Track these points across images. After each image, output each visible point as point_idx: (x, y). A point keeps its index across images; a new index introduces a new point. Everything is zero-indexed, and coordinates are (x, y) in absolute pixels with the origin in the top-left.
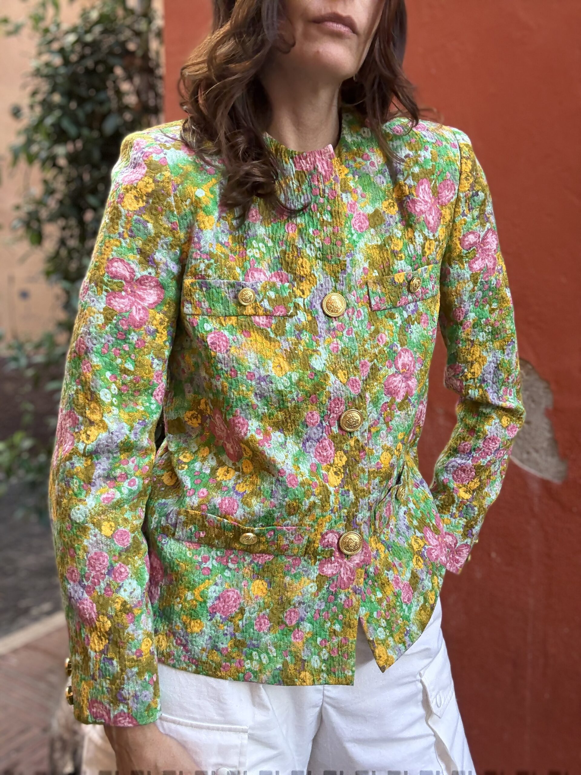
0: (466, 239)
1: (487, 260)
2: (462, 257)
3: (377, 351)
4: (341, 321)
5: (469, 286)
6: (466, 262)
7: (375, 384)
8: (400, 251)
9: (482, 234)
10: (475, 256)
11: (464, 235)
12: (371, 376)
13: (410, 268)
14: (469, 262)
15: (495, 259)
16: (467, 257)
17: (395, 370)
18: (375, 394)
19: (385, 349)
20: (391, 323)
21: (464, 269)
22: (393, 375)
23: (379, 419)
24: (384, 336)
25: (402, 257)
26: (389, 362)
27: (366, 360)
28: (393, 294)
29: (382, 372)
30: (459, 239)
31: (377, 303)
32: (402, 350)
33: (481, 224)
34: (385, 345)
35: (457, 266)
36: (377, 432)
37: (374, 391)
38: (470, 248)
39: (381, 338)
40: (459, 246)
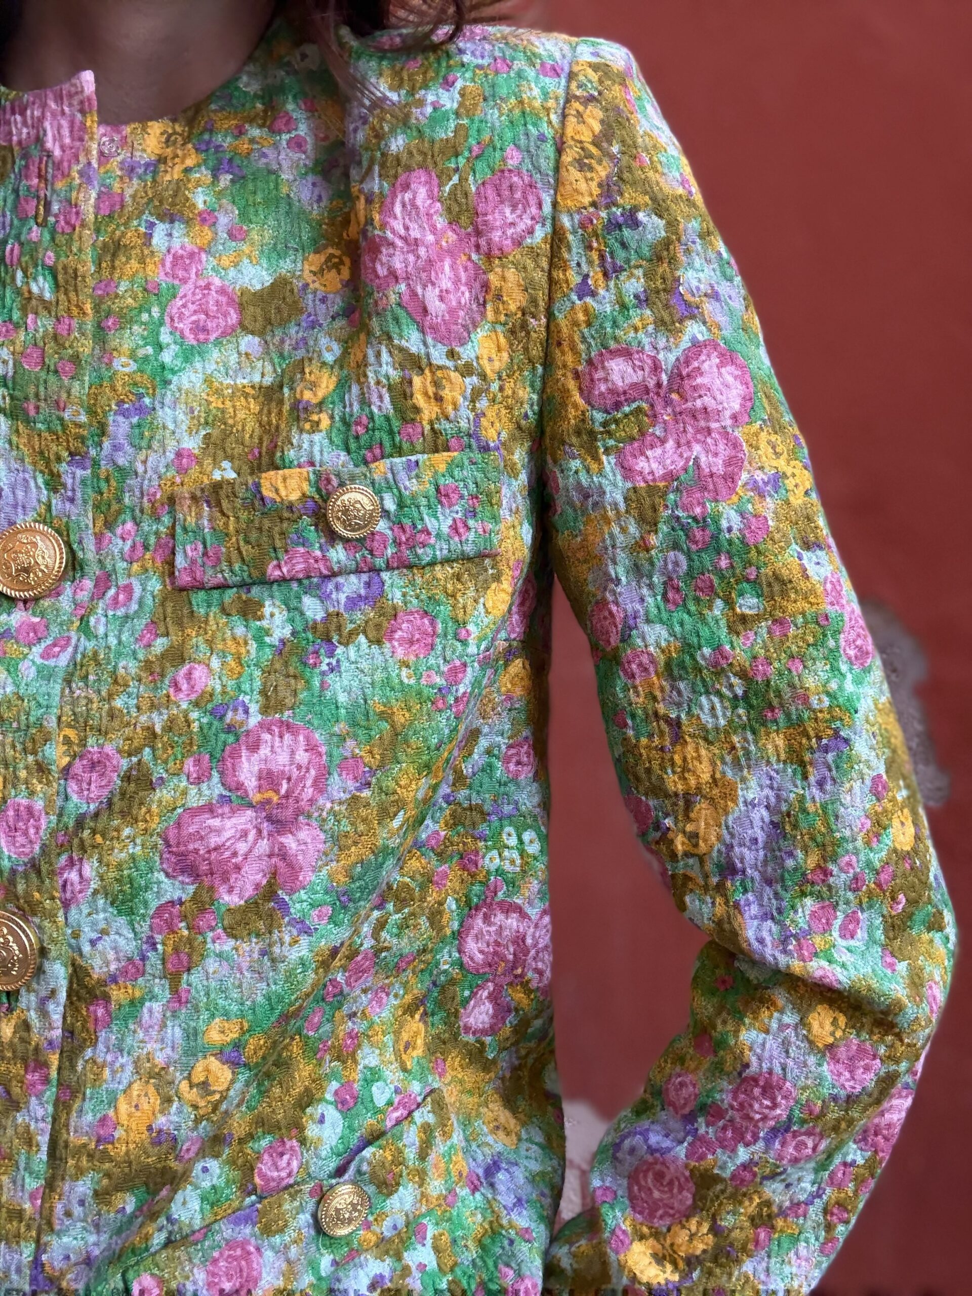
0: (600, 374)
1: (697, 449)
2: (592, 434)
3: (158, 722)
4: (42, 615)
5: (624, 530)
6: (607, 451)
7: (127, 831)
8: (321, 404)
9: (668, 359)
10: (642, 433)
11: (590, 362)
12: (118, 805)
13: (343, 455)
14: (619, 452)
15: (736, 445)
16: (610, 434)
17: (219, 790)
18: (119, 867)
19: (194, 715)
20: (240, 631)
21: (601, 473)
22: (209, 809)
23: (144, 958)
24: (199, 672)
25: (318, 423)
26: (198, 762)
27: (109, 749)
28: (254, 535)
29: (164, 795)
30: (577, 375)
31: (193, 562)
32: (261, 725)
33: (660, 323)
34: (196, 704)
35: (575, 464)
36: (132, 1002)
37: (119, 856)
38: (617, 406)
39: (189, 676)
40: (577, 397)
